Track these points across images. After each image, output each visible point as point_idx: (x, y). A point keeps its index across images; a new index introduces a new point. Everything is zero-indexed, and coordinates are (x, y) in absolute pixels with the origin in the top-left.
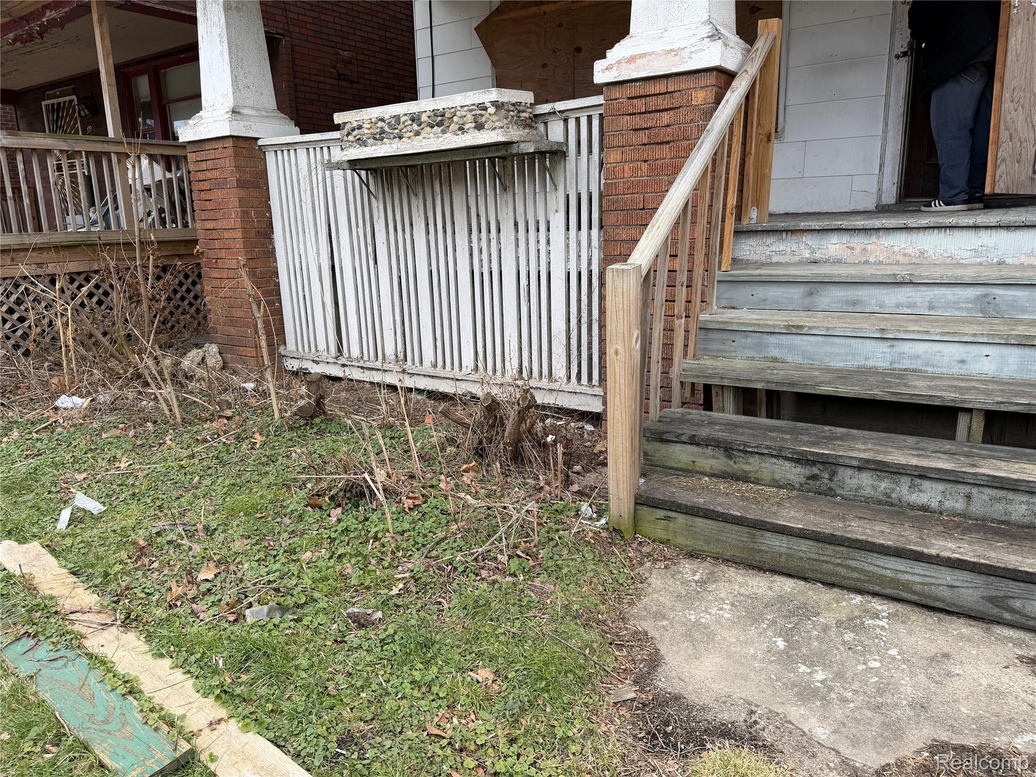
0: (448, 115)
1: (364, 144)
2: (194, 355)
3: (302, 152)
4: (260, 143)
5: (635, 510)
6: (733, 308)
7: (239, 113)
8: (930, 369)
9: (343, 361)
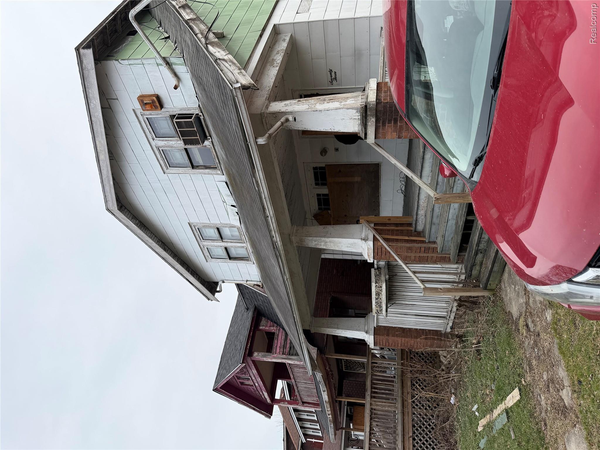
0: (377, 293)
1: (382, 310)
2: (442, 359)
3: (379, 317)
4: (375, 327)
5: (488, 290)
6: (437, 238)
7: (367, 331)
8: (456, 214)
9: (448, 317)
